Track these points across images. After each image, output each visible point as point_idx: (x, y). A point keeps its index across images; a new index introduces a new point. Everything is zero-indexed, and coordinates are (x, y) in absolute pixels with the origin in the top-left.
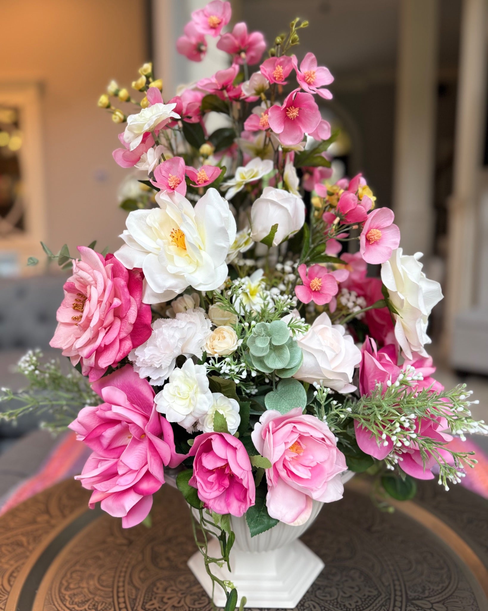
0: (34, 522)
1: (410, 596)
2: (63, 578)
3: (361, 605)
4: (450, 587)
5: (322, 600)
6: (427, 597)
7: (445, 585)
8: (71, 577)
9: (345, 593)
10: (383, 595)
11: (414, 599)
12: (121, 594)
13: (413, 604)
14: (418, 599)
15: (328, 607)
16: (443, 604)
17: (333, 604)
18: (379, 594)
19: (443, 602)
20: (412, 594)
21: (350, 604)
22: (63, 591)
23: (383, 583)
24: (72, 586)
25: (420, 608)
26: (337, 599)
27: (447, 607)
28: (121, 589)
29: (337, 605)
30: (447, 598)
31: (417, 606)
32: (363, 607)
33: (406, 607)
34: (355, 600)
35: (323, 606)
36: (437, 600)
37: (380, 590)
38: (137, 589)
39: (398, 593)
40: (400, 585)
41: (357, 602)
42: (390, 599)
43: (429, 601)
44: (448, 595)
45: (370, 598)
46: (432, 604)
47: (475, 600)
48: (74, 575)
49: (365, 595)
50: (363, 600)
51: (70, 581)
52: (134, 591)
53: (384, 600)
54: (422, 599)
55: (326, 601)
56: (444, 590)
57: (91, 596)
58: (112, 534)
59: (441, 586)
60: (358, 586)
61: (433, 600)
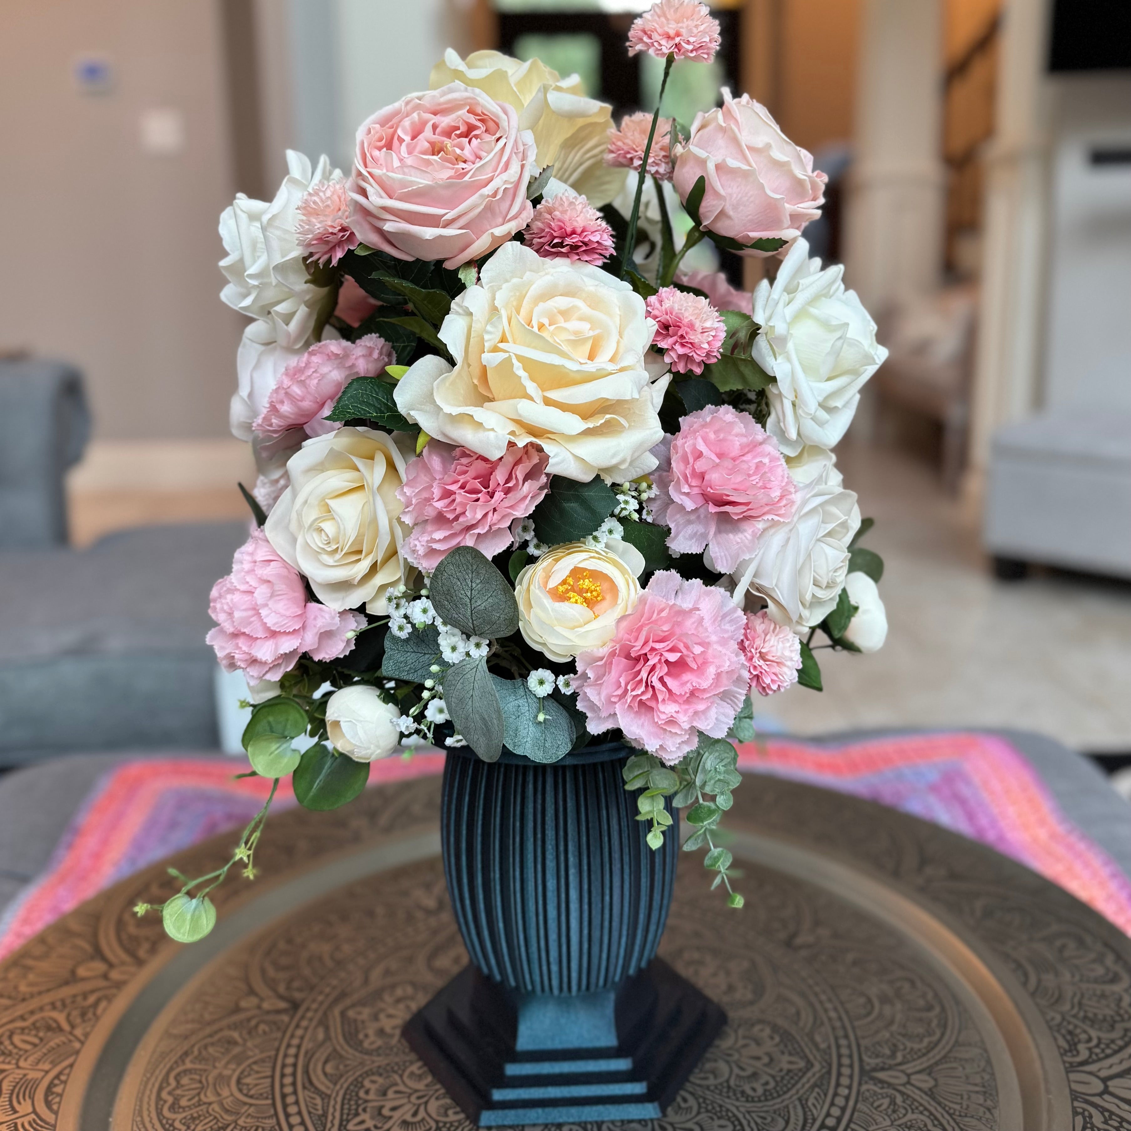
0: (72, 978)
1: (868, 1064)
2: (161, 1089)
3: (775, 1088)
4: (944, 1042)
5: (700, 1086)
6: (900, 1064)
7: (935, 1038)
8: (179, 1085)
9: (742, 1069)
10: (817, 1067)
11: (875, 1070)
12: (293, 1109)
13: (872, 1078)
14: (883, 1069)
15: (711, 1098)
16: (929, 1074)
17: (721, 1091)
18: (810, 1065)
19: (929, 1070)
20: (871, 1062)
21: (754, 1090)
22: (166, 1112)
23: (816, 1046)
24: (184, 1102)
25: (885, 1085)
26: (728, 1081)
27: (936, 1080)
28: (290, 1099)
29: (728, 1092)
30: (936, 1064)
31: (881, 1081)
32: (777, 1092)
33: (860, 1084)
34: (763, 1081)
35: (701, 1097)
36: (918, 1068)
37: (811, 1057)
38: (325, 1097)
39: (846, 1061)
40: (849, 1047)
41: (767, 1083)
42: (829, 1072)
43: (903, 1071)
44: (938, 1057)
45: (791, 1074)
46: (908, 1075)
47: (989, 1062)
48: (185, 1081)
49: (781, 1070)
50: (778, 1079)
51: (179, 1092)
52: (318, 1101)
53: (818, 1075)
54: (890, 1068)
55: (708, 1088)
56: (933, 1049)
57: (229, 1118)
58: (252, 992)
59: (926, 1041)
60: (768, 1054)
61: (909, 1068)
